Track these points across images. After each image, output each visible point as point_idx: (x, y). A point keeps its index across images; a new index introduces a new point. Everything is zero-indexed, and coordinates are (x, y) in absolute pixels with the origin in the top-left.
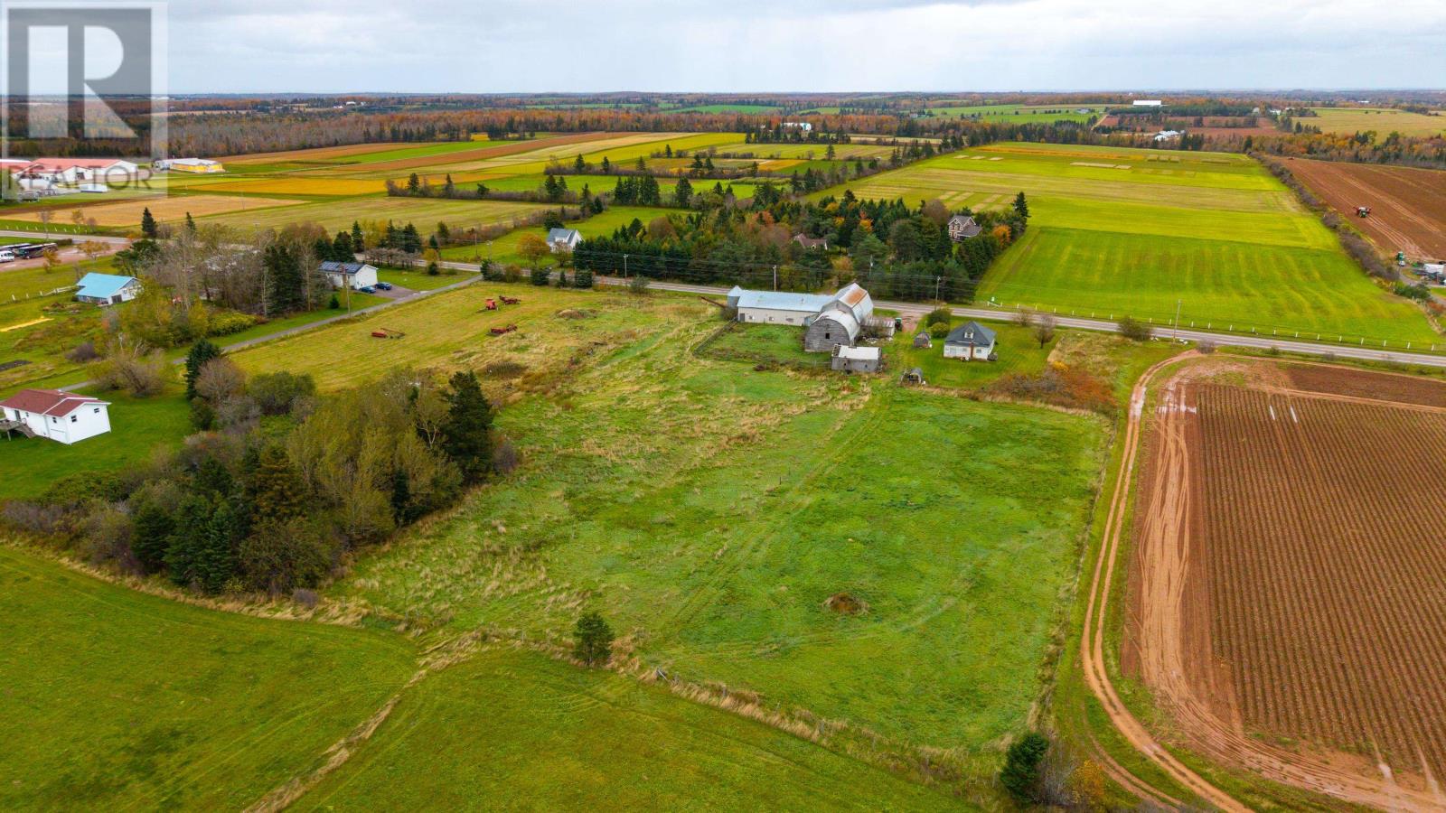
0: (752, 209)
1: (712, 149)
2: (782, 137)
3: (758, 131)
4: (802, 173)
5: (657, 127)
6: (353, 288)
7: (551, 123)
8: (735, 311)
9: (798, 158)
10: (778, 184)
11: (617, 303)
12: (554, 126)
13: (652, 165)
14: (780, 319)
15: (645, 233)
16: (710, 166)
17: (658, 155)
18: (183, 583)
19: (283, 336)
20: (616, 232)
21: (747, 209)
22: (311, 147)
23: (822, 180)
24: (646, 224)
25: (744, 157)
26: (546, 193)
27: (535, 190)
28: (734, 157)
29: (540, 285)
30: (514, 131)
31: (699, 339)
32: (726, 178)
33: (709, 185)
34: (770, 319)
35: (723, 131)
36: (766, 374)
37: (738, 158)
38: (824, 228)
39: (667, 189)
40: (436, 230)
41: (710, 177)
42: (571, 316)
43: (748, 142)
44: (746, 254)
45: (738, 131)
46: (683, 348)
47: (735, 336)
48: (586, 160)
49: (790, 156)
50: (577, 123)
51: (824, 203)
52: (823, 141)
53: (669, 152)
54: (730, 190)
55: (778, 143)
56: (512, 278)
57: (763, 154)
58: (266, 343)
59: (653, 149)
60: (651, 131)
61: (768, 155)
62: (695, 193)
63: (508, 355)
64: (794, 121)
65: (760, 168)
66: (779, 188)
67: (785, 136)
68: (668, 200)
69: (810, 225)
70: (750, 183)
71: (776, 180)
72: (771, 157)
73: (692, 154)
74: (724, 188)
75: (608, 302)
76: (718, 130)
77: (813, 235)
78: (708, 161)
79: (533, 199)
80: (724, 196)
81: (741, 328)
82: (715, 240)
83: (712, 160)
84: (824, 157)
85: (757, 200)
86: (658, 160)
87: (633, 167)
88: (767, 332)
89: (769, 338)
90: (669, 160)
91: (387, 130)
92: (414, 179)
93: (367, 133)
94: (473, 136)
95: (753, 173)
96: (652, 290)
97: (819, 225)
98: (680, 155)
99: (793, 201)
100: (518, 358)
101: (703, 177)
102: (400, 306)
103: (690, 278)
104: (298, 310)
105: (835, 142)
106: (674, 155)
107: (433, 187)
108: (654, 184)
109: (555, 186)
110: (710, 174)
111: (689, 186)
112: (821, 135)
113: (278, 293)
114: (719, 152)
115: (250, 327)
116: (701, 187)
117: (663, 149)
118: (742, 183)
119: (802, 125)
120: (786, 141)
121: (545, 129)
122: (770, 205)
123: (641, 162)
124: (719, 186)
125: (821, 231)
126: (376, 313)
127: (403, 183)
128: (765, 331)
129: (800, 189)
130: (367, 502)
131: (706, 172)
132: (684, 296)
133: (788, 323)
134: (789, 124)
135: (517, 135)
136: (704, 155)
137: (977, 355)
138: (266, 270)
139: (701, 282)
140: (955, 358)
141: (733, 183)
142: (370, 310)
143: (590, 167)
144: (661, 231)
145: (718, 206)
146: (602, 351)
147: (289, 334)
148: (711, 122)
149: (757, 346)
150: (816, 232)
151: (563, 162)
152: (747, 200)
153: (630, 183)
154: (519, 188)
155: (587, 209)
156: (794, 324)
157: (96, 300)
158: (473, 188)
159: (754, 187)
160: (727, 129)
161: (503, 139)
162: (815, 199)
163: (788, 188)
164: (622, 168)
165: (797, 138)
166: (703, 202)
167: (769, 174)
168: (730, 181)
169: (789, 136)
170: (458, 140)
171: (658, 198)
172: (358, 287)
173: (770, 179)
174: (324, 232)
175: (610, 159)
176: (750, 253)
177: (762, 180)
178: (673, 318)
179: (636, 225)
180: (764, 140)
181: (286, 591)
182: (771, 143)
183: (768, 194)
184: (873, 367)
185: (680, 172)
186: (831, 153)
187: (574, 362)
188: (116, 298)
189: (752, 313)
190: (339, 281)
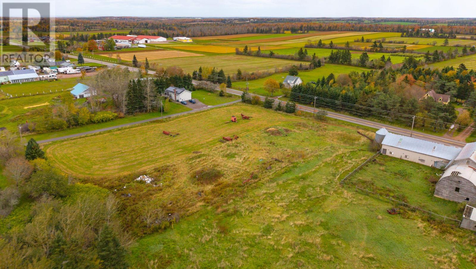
0: (400, 71)
1: (384, 39)
2: (420, 34)
3: (407, 32)
4: (432, 52)
5: (361, 30)
6: (178, 101)
7: (317, 27)
8: (380, 145)
9: (428, 44)
10: (417, 57)
11: (305, 126)
12: (318, 28)
13: (352, 46)
14: (414, 158)
15: (334, 82)
16: (381, 46)
17: (358, 41)
19: (120, 128)
20: (319, 80)
21: (397, 70)
22: (228, 34)
23: (443, 56)
24: (336, 76)
25: (399, 43)
26: (298, 56)
27: (293, 55)
28: (394, 43)
29: (267, 108)
30: (301, 30)
31: (349, 167)
32: (389, 52)
33: (378, 56)
34: (406, 156)
35: (391, 32)
36: (397, 219)
37: (396, 43)
38: (448, 87)
39: (356, 57)
40: (237, 72)
41: (380, 51)
42: (273, 133)
43: (402, 36)
44: (394, 102)
45: (398, 32)
46: (334, 175)
47: (376, 168)
48: (323, 42)
49: (424, 44)
50: (327, 27)
51: (446, 70)
52: (441, 37)
53: (363, 40)
54: (389, 60)
55: (417, 37)
56: (255, 102)
57: (409, 43)
58: (110, 131)
59: (356, 38)
60: (357, 31)
61: (412, 42)
62: (370, 60)
64: (426, 28)
65: (407, 48)
66: (418, 59)
67: (421, 34)
68: (355, 62)
69: (439, 84)
70: (401, 56)
71: (416, 55)
72: (413, 44)
73: (374, 41)
74: (386, 58)
75: (299, 125)
76: (388, 31)
77: (440, 91)
78: (381, 44)
79: (292, 59)
80: (386, 63)
81: (382, 161)
82: (375, 91)
83: (382, 44)
84: (442, 44)
85: (404, 65)
86: (357, 43)
87: (343, 46)
89: (402, 175)
90: (362, 43)
91: (255, 29)
92: (246, 48)
93: (248, 30)
94: (285, 32)
95: (403, 51)
96: (329, 118)
97: (444, 85)
98: (368, 41)
99: (426, 67)
101: (377, 51)
102: (191, 114)
103: (355, 113)
104: (141, 112)
105: (448, 37)
106: (365, 41)
107: (253, 51)
108: (349, 54)
109: (303, 53)
110: (380, 50)
111: (367, 56)
112: (440, 34)
113: (131, 103)
114: (387, 40)
115: (112, 119)
116: (375, 57)
117: (360, 38)
118: (397, 55)
119: (430, 30)
120: (421, 37)
121: (314, 30)
122: (412, 69)
123: (348, 44)
124: (383, 57)
125: (445, 89)
126: (177, 117)
127: (242, 49)
128: (401, 167)
129: (430, 60)
131: (379, 49)
132: (348, 125)
133: (420, 162)
134: (423, 29)
135: (302, 32)
136: (379, 42)
139: (361, 116)
141: (392, 55)
142: (175, 116)
143: (324, 45)
144: (344, 82)
145: (381, 67)
146: (277, 167)
147: (124, 127)
148: (386, 28)
149: (393, 183)
150: (443, 90)
151: (313, 43)
152: (399, 65)
153: (338, 53)
154: (288, 54)
155: (313, 65)
156: (425, 164)
158: (268, 53)
159: (403, 58)
160: (393, 31)
161: (296, 33)
162: (439, 67)
163: (423, 59)
164: (339, 46)
165: (427, 35)
166: (374, 65)
167: (412, 51)
168: (390, 54)
169: (423, 35)
170: (280, 33)
171: (350, 61)
172: (180, 101)
173: (412, 54)
175: (333, 42)
176: (396, 103)
177: (408, 54)
178: (335, 144)
179: (331, 76)
180: (411, 36)
182: (413, 37)
183: (411, 63)
185: (366, 48)
186: (446, 42)
188: (81, 96)
189: (391, 150)
190: (173, 96)
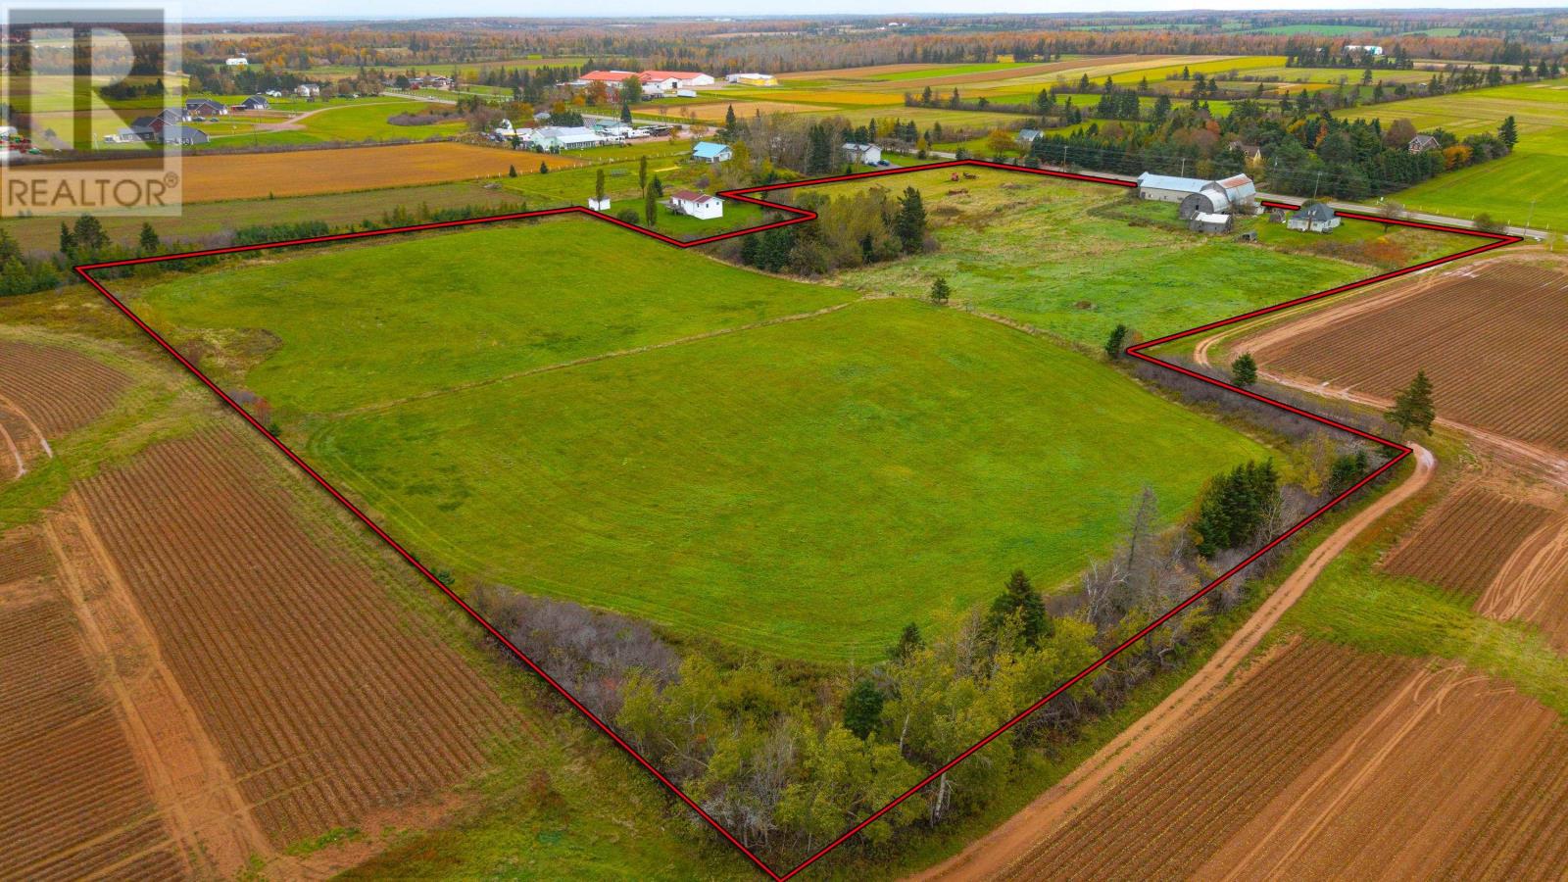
5: (1195, 48)
6: (863, 161)
7: (1081, 46)
8: (1139, 191)
9: (1330, 83)
11: (1051, 182)
12: (1085, 48)
14: (1173, 198)
17: (1173, 78)
18: (761, 268)
22: (850, 67)
25: (1268, 80)
26: (1033, 107)
27: (1028, 103)
28: (1254, 80)
30: (1041, 54)
34: (1165, 197)
36: (1135, 228)
37: (1259, 81)
40: (933, 128)
41: (1212, 97)
42: (1010, 187)
43: (1286, 65)
45: (1284, 54)
46: (1082, 209)
48: (1090, 81)
49: (1320, 80)
50: (1109, 44)
53: (1185, 74)
55: (1320, 67)
57: (1294, 77)
59: (1172, 71)
60: (1185, 52)
61: (1297, 79)
62: (1173, 108)
63: (954, 205)
68: (1146, 114)
72: (1298, 81)
73: (1211, 76)
74: (1201, 105)
75: (1043, 182)
76: (1260, 54)
78: (1222, 83)
79: (1025, 112)
83: (1217, 82)
84: (1356, 83)
86: (1168, 82)
87: (1130, 88)
88: (1157, 205)
89: (1156, 209)
90: (1179, 82)
91: (920, 51)
92: (928, 93)
93: (901, 54)
94: (999, 58)
95: (1255, 95)
98: (1195, 77)
100: (960, 207)
101: (1204, 98)
104: (825, 172)
105: (1387, 67)
106: (1191, 78)
107: (942, 100)
108: (1137, 102)
109: (1047, 101)
110: (1211, 94)
111: (1169, 104)
113: (814, 158)
114: (1243, 73)
117: (1183, 71)
120: (1331, 66)
121: (1073, 52)
123: (1143, 82)
127: (918, 97)
128: (1155, 205)
129: (1291, 110)
130: (851, 246)
131: (1208, 93)
134: (1352, 48)
135: (1042, 58)
137: (1313, 228)
138: (809, 142)
140: (1296, 230)
143: (1092, 86)
146: (1021, 207)
151: (1069, 82)
153: (1113, 99)
154: (1015, 102)
155: (1066, 119)
157: (704, 159)
158: (975, 103)
159: (1238, 108)
161: (1028, 62)
164: (1123, 89)
166: (1179, 117)
167: (1270, 96)
170: (984, 61)
171: (1134, 112)
172: (867, 162)
173: (1267, 101)
174: (849, 124)
175: (1114, 81)
179: (1093, 129)
180: (1306, 64)
181: (807, 275)
184: (1221, 229)
185: (1181, 93)
186: (1368, 78)
187: (998, 210)
188: (717, 159)
189: (1151, 192)
190: (854, 156)
